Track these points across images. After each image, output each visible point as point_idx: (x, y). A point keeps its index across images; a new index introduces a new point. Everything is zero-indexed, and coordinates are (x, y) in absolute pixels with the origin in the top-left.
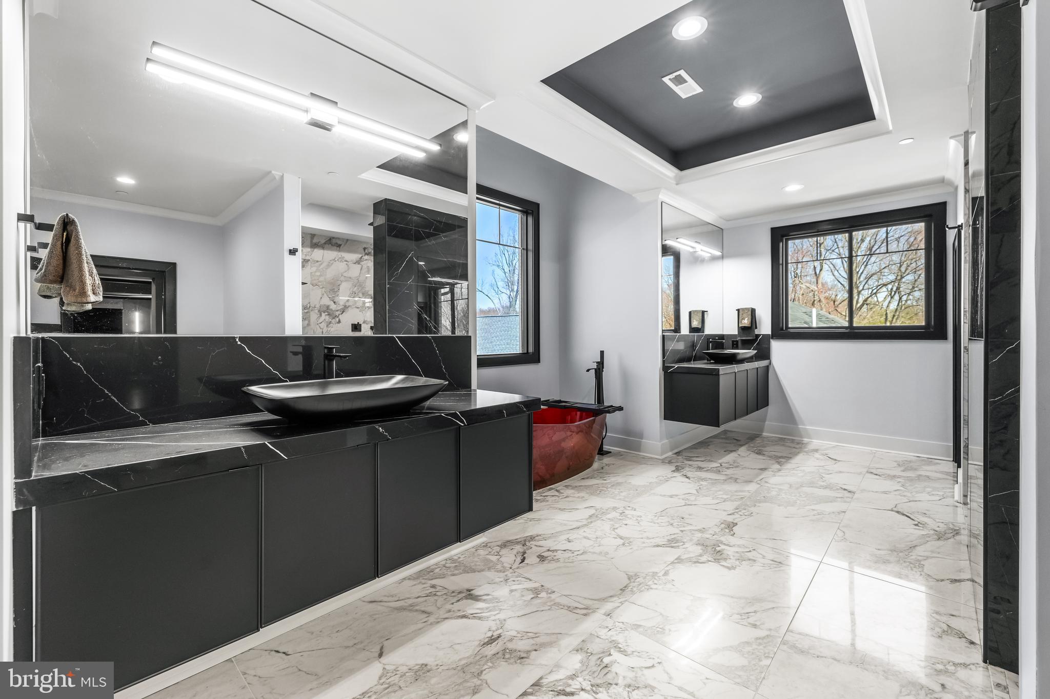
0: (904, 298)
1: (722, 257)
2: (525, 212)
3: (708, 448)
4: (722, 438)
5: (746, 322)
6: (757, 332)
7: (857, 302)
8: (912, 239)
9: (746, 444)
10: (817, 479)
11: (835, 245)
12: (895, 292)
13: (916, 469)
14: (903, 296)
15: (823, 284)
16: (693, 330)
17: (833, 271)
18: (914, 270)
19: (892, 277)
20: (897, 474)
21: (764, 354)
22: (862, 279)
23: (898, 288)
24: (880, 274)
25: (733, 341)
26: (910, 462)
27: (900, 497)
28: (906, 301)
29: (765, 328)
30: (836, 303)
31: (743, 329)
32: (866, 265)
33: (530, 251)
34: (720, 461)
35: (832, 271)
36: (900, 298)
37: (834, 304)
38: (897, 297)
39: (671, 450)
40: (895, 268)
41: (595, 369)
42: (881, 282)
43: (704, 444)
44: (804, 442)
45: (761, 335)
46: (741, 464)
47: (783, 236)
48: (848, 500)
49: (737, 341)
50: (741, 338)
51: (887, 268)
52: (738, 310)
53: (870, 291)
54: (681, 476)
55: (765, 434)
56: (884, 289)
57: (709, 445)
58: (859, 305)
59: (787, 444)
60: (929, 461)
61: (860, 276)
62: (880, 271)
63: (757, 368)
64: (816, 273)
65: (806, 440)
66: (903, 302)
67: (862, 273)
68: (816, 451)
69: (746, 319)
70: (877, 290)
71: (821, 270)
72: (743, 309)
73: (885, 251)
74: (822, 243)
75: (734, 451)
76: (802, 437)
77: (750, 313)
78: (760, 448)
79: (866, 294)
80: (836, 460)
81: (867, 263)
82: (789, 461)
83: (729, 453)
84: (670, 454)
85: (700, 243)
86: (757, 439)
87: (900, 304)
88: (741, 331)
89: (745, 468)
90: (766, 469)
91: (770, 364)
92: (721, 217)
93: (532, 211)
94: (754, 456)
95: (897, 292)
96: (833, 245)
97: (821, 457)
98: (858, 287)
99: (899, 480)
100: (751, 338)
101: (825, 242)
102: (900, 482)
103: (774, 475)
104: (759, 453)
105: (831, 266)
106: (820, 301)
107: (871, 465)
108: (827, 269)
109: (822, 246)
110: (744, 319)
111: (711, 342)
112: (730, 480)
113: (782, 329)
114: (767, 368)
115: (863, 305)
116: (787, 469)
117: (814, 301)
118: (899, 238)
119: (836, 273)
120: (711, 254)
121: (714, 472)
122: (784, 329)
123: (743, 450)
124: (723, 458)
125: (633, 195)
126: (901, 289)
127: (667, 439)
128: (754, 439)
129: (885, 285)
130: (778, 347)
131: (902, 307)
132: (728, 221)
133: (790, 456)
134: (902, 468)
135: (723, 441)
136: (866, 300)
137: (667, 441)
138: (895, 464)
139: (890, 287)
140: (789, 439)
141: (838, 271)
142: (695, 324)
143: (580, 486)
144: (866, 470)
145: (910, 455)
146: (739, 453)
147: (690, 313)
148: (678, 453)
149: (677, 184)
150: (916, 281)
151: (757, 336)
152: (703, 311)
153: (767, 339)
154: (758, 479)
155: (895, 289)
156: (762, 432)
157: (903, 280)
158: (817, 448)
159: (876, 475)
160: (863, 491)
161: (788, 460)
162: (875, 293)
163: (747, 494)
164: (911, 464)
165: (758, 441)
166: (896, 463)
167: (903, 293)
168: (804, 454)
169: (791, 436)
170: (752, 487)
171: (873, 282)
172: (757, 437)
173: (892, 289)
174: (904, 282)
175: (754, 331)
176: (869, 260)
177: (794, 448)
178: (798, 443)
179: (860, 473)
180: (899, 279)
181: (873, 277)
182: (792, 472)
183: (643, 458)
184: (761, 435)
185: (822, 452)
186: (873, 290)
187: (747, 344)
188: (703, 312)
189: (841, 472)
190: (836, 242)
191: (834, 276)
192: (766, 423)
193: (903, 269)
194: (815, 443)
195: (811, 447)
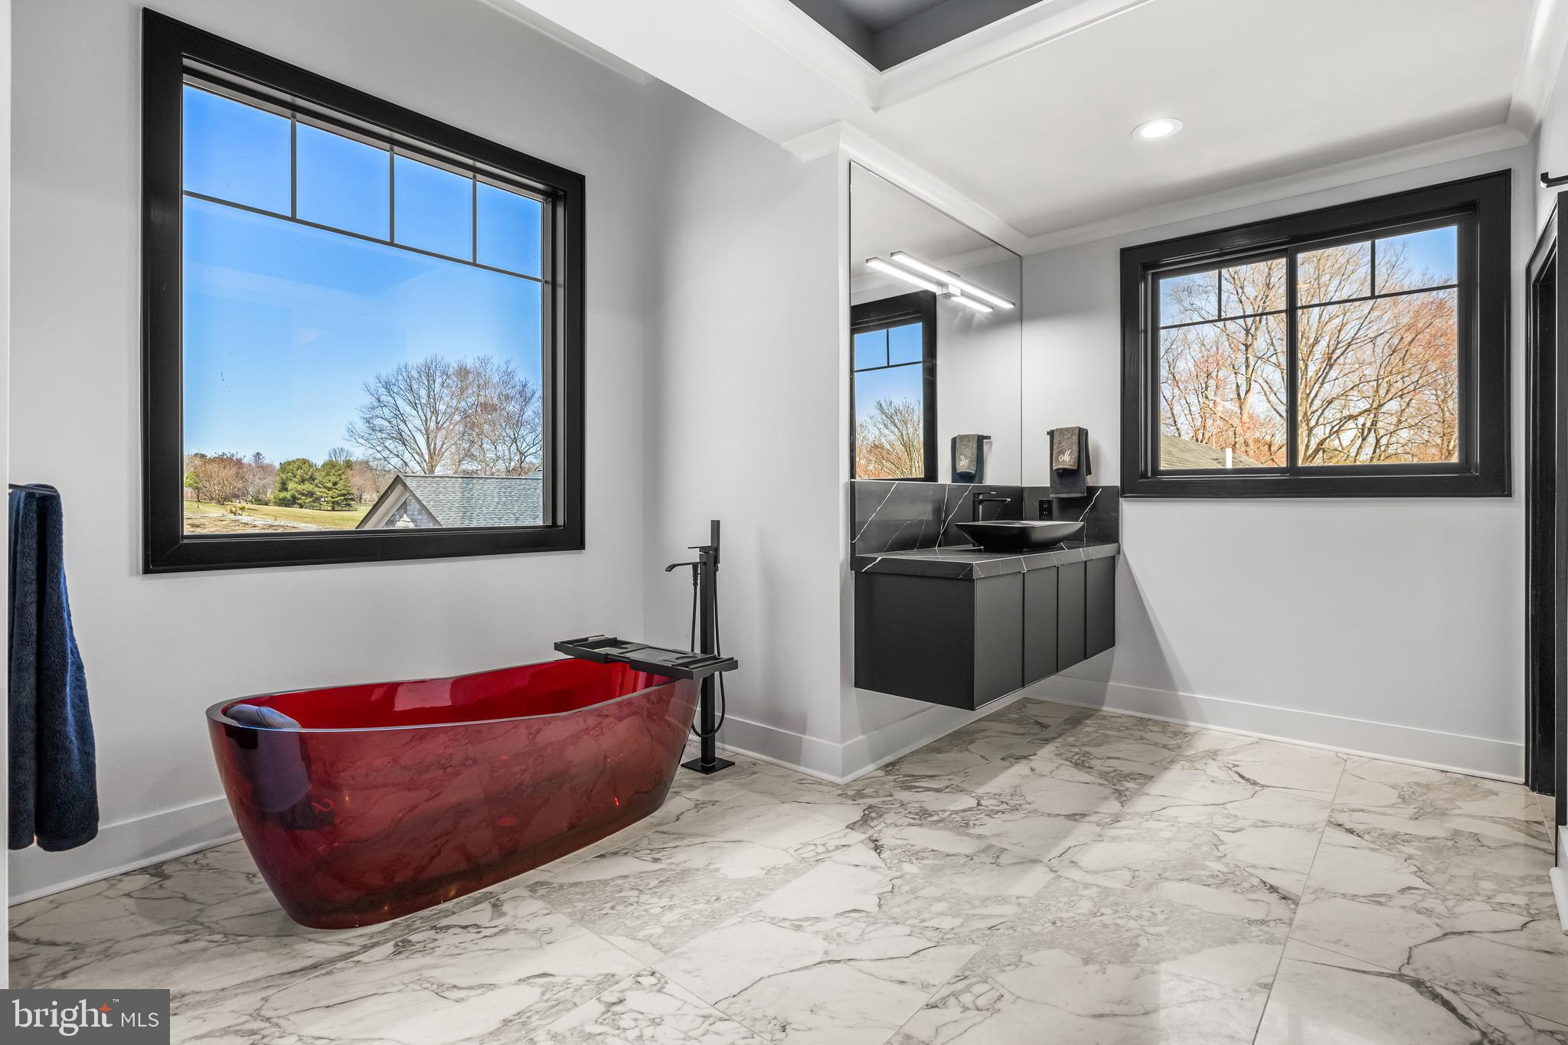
0: (1384, 441)
1: (1018, 317)
2: (552, 197)
3: (967, 750)
4: (1010, 721)
5: (1067, 460)
6: (1090, 481)
7: (1307, 446)
8: (1395, 341)
9: (1060, 735)
10: (1205, 848)
11: (1272, 348)
12: (1370, 430)
13: (1444, 814)
14: (1382, 437)
15: (1251, 417)
16: (959, 476)
17: (1268, 393)
18: (1400, 393)
19: (1364, 405)
20: (1403, 830)
21: (1106, 530)
22: (1314, 408)
23: (1374, 423)
24: (1344, 397)
25: (1041, 503)
26: (1428, 787)
27: (1414, 914)
28: (1387, 445)
29: (1108, 472)
30: (1272, 449)
31: (1062, 476)
32: (1322, 384)
33: (560, 286)
34: (981, 791)
35: (1265, 394)
36: (1378, 441)
37: (1270, 450)
38: (1371, 439)
39: (873, 761)
40: (1368, 389)
41: (695, 566)
42: (1346, 413)
43: (961, 738)
44: (1189, 730)
45: (1100, 487)
46: (1029, 799)
47: (1147, 267)
48: (1280, 931)
49: (1050, 502)
50: (1058, 496)
51: (1356, 388)
52: (1051, 433)
53: (1328, 428)
54: (862, 842)
55: (1106, 709)
56: (1351, 424)
57: (973, 741)
58: (1310, 451)
59: (1148, 736)
60: (1470, 786)
61: (1313, 401)
62: (1345, 394)
63: (1086, 562)
64: (1239, 395)
65: (1193, 725)
66: (1383, 448)
67: (1316, 396)
68: (1213, 755)
69: (1069, 452)
70: (1340, 427)
71: (1247, 392)
72: (1061, 431)
73: (1369, 294)
74: (1250, 345)
75: (1025, 757)
76: (1186, 719)
77: (1075, 438)
78: (1087, 749)
79: (1320, 432)
80: (1255, 783)
81: (1325, 378)
82: (1146, 789)
83: (1012, 765)
84: (869, 768)
85: (959, 276)
86: (1087, 722)
87: (1378, 451)
88: (1056, 478)
89: (1035, 811)
90: (1083, 815)
91: (1119, 553)
92: (1010, 225)
93: (565, 192)
94: (1069, 772)
95: (1373, 431)
96: (1268, 349)
97: (1222, 775)
98: (1308, 421)
99: (1409, 850)
100: (1079, 495)
101: (1254, 343)
102: (1410, 857)
103: (1100, 838)
104: (1081, 764)
105: (1265, 385)
106: (1246, 444)
107: (1337, 801)
108: (1258, 391)
109: (1250, 350)
110: (1062, 452)
111: (981, 502)
112: (984, 858)
113: (1144, 475)
114: (1112, 562)
115: (1316, 452)
116: (1137, 814)
117: (1236, 443)
118: (1376, 337)
119: (1272, 397)
120: (992, 308)
121: (951, 830)
122: (1149, 475)
123: (1045, 757)
124: (990, 779)
125: (784, 145)
126: (1380, 424)
127: (864, 733)
128: (1081, 723)
129: (1351, 417)
130: (1134, 515)
131: (1380, 455)
132: (1031, 236)
133: (1150, 771)
134: (1411, 810)
135: (1012, 728)
136: (1322, 443)
137: (862, 737)
138: (1393, 796)
139: (1361, 420)
140: (1157, 723)
141: (1275, 394)
142: (965, 464)
143: (574, 884)
144: (1324, 815)
145: (1424, 768)
146: (1034, 764)
147: (954, 441)
148: (890, 767)
149: (876, 109)
150: (1403, 411)
151: (1091, 490)
152: (979, 436)
153: (1113, 496)
154: (1057, 851)
155: (1368, 424)
156: (1102, 704)
157: (1384, 409)
158: (1216, 748)
159: (1351, 831)
160: (1319, 893)
161: (1142, 785)
162: (1337, 431)
163: (1009, 910)
164: (1431, 796)
165: (1089, 727)
166: (1395, 793)
167: (1382, 432)
168: (1183, 768)
169: (1161, 715)
170: (1034, 881)
171: (1332, 414)
172: (1088, 717)
173: (1364, 425)
174: (1384, 413)
175: (1084, 479)
176: (1327, 373)
177: (1165, 746)
178: (1176, 734)
179: (1311, 829)
180: (1375, 410)
181: (1332, 405)
182: (1146, 825)
183: (801, 781)
184: (1100, 711)
185: (1227, 759)
186: (1333, 427)
187: (1070, 507)
188: (981, 440)
189: (1265, 824)
190: (1272, 344)
191: (1269, 402)
192: (1110, 683)
193: (1382, 392)
194: (1213, 733)
195: (1201, 745)
